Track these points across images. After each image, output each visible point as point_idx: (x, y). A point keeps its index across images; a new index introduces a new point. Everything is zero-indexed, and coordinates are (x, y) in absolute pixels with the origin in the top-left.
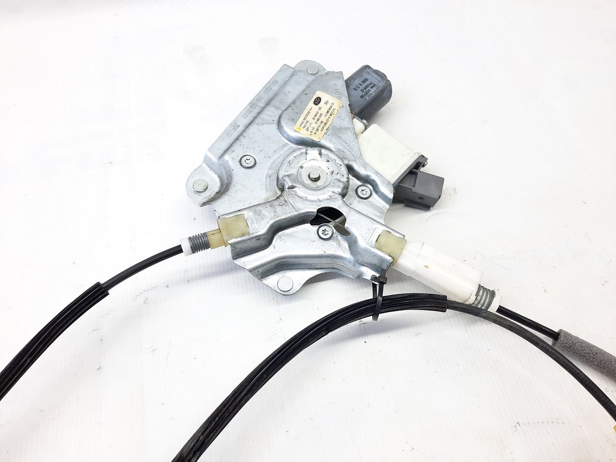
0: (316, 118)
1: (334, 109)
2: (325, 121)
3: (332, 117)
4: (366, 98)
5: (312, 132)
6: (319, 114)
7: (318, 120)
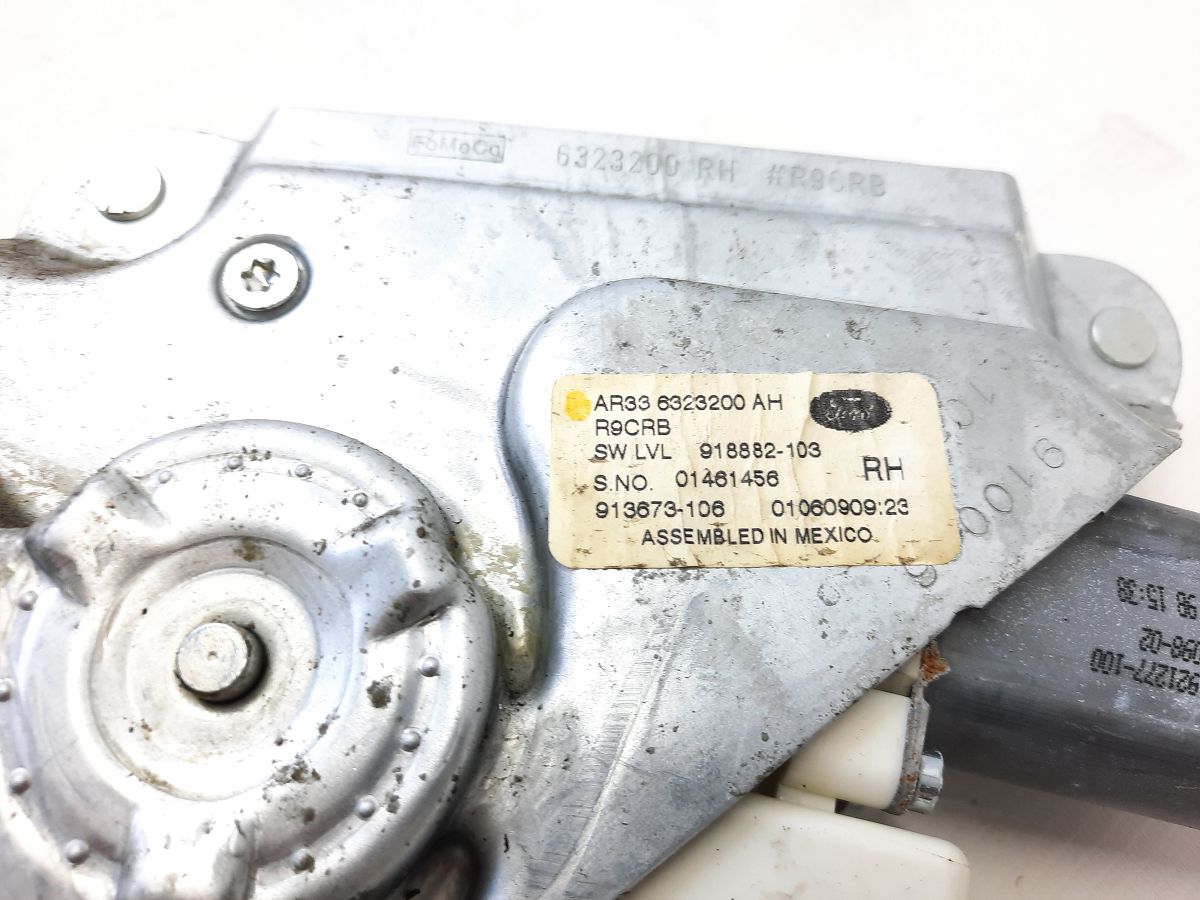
0: (716, 464)
1: (866, 536)
2: (732, 523)
3: (792, 550)
4: (1111, 693)
5: (600, 482)
6: (766, 465)
7: (718, 478)
